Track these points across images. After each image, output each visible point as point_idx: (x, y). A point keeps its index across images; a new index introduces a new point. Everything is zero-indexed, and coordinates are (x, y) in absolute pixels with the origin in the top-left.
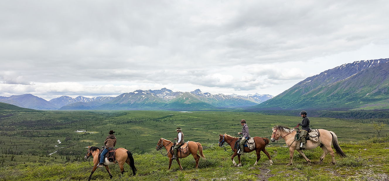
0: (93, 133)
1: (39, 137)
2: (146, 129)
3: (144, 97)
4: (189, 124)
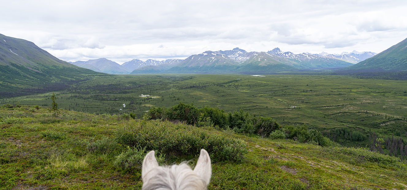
0: (155, 97)
1: (107, 100)
2: (207, 94)
3: (214, 59)
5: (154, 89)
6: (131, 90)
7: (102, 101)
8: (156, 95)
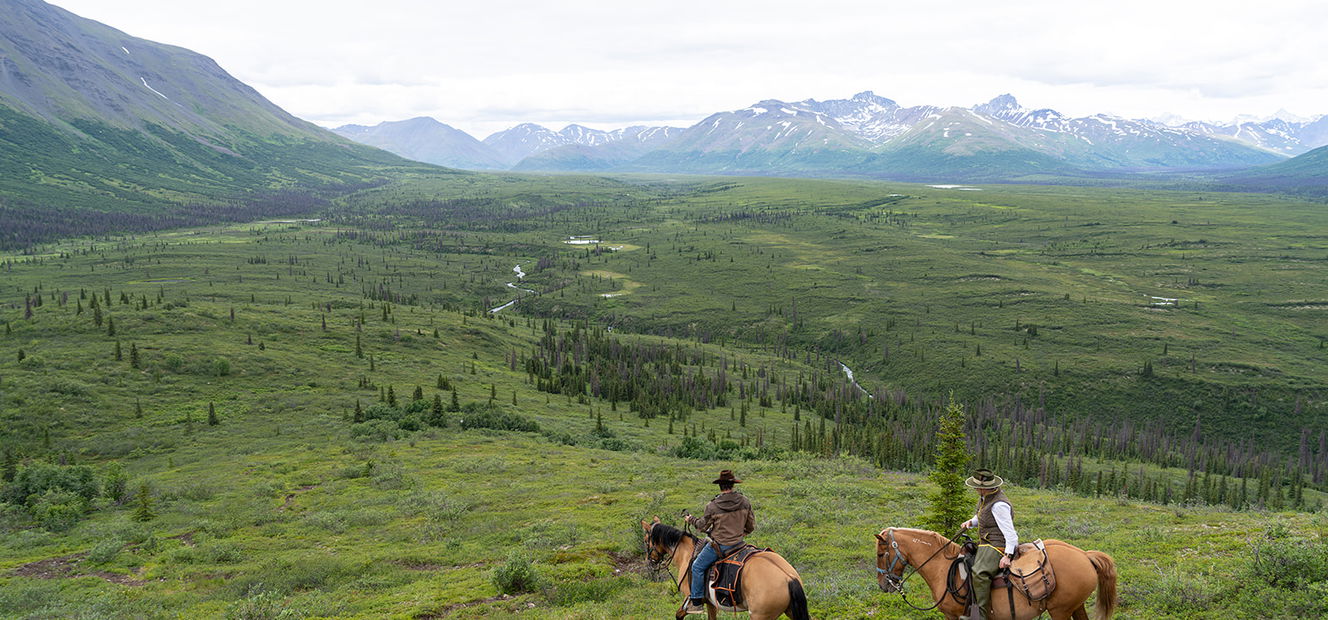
0: (620, 247)
1: (459, 252)
2: (803, 243)
3: (789, 129)
4: (973, 235)
5: (611, 220)
6: (531, 222)
7: (444, 255)
8: (622, 240)
